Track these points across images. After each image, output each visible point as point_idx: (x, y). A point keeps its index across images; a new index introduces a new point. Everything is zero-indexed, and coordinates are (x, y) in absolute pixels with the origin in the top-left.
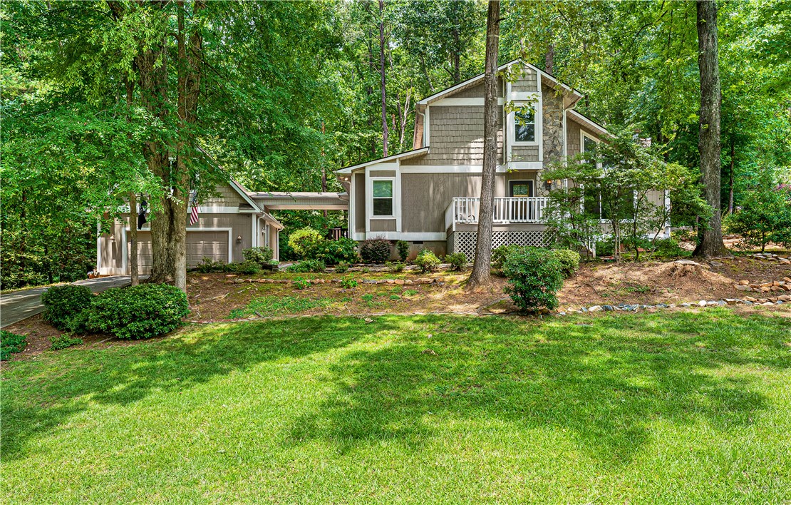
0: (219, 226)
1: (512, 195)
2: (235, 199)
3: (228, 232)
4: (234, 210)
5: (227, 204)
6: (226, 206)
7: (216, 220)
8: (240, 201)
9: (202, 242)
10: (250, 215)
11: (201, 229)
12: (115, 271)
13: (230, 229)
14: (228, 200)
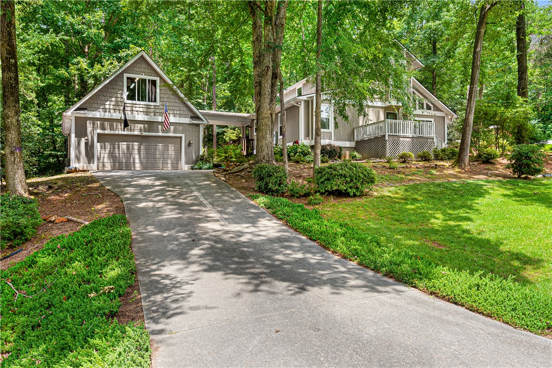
0: (174, 133)
1: (387, 118)
2: (187, 112)
3: (181, 138)
4: (187, 120)
5: (181, 116)
6: (180, 117)
7: (172, 128)
8: (190, 114)
9: (161, 144)
10: (198, 125)
11: (160, 134)
12: (87, 167)
13: (183, 136)
14: (182, 112)
